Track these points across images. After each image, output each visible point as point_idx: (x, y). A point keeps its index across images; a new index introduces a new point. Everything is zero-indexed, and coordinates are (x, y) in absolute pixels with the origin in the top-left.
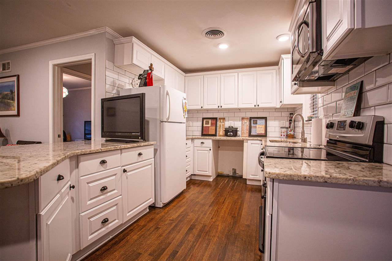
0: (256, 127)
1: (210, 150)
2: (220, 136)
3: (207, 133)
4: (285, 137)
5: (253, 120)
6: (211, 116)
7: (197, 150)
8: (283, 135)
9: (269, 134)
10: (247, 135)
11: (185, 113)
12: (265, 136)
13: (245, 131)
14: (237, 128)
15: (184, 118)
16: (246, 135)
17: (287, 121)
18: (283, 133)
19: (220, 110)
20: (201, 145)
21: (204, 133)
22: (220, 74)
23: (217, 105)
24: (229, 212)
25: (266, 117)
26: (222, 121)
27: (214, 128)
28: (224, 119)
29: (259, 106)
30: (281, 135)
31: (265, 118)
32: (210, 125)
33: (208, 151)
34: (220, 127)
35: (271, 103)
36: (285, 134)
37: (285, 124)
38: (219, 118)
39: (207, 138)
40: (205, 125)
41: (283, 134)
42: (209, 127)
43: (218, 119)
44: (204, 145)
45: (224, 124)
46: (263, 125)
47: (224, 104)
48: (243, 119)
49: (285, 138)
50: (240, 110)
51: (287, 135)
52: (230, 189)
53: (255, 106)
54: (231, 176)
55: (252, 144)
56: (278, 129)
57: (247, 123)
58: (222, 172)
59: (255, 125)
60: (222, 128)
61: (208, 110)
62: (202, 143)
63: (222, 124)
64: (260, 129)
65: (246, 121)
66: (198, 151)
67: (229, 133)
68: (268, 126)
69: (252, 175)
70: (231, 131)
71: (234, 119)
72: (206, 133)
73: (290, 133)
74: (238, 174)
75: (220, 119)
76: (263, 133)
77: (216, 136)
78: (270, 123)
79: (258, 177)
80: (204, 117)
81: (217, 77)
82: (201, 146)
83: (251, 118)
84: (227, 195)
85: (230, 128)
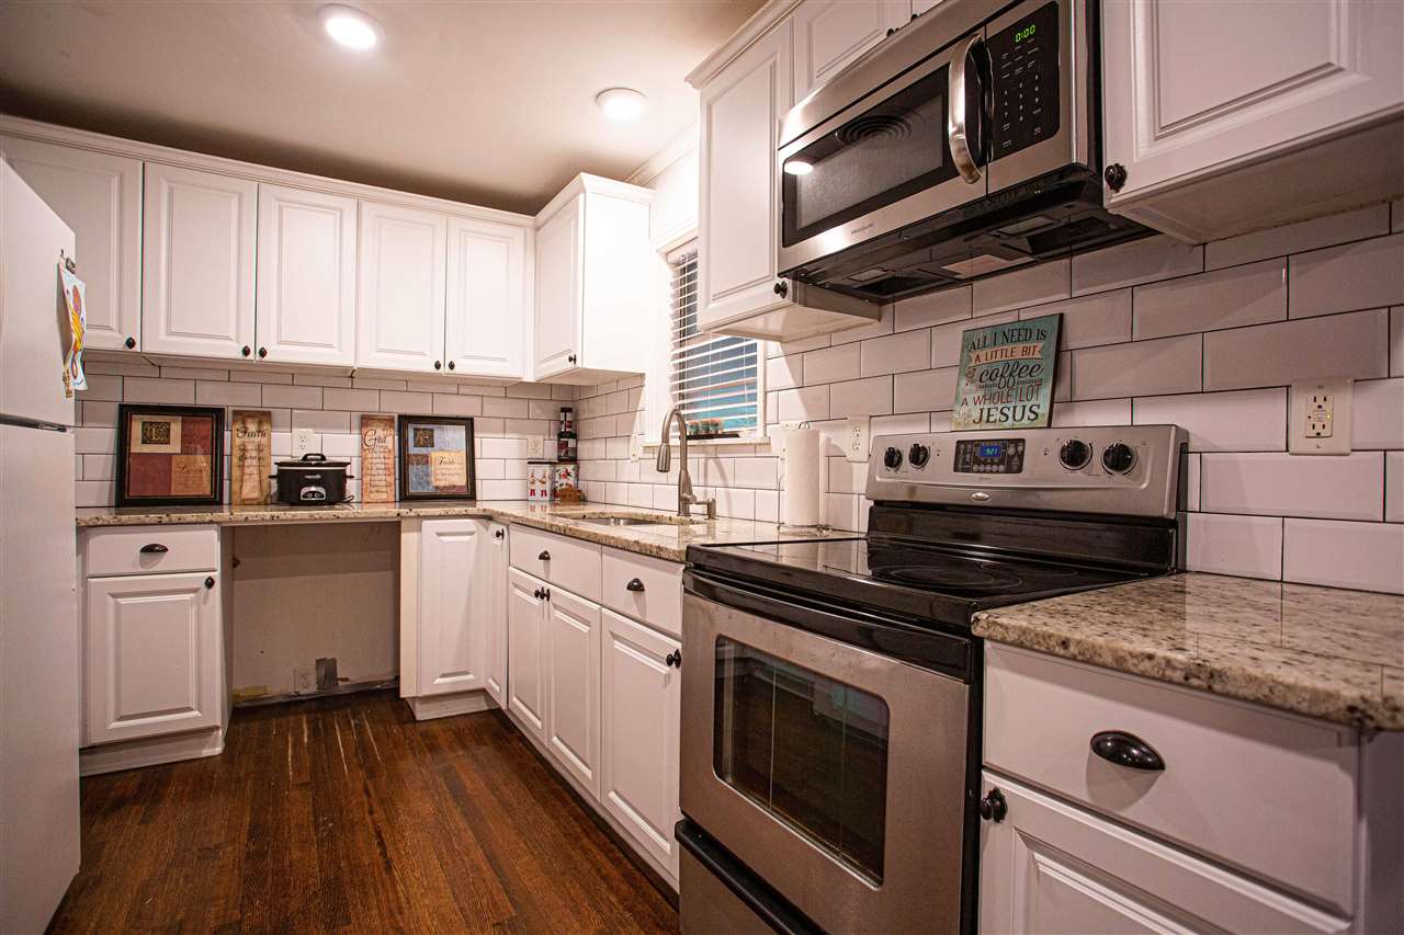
0: (425, 460)
1: (210, 583)
2: (246, 503)
3: (160, 493)
4: (548, 498)
5: (415, 429)
6: (186, 399)
7: (114, 596)
8: (538, 493)
9: (484, 490)
10: (391, 493)
11: (73, 361)
12: (469, 495)
13: (377, 478)
14: (346, 464)
15: (68, 393)
16: (384, 496)
17: (547, 438)
18: (538, 483)
19: (252, 368)
20: (142, 563)
21: (134, 491)
22: (259, 180)
23: (238, 341)
24: (461, 909)
25: (471, 420)
26: (252, 427)
27: (202, 461)
28: (264, 417)
29: (456, 370)
30: (533, 492)
31: (468, 423)
32: (174, 447)
33: (195, 591)
34: (243, 458)
35: (503, 360)
36: (547, 487)
37: (540, 446)
38: (235, 413)
39: (189, 517)
40: (137, 447)
41: (538, 487)
42: (170, 456)
43: (229, 417)
44: (164, 563)
45: (264, 440)
46: (459, 452)
47: (281, 342)
48: (366, 420)
49: (548, 504)
50: (350, 377)
51: (554, 493)
52: (362, 773)
53: (438, 366)
54: (312, 699)
55: (439, 534)
56: (515, 469)
57: (389, 439)
58: (258, 688)
59: (423, 451)
60: (255, 462)
61: (159, 365)
62: (150, 550)
63: (252, 442)
64: (448, 466)
65: (380, 433)
66: (122, 601)
67: (304, 490)
68: (477, 455)
69: (443, 676)
70: (318, 476)
71: (322, 419)
72: (149, 492)
73: (564, 481)
74: (346, 680)
75: (242, 415)
76: (459, 484)
77: (221, 503)
78: (486, 444)
79: (470, 677)
80: (131, 399)
81: (241, 196)
82: (141, 570)
83: (405, 420)
84: (371, 813)
85: (311, 465)
